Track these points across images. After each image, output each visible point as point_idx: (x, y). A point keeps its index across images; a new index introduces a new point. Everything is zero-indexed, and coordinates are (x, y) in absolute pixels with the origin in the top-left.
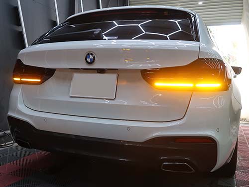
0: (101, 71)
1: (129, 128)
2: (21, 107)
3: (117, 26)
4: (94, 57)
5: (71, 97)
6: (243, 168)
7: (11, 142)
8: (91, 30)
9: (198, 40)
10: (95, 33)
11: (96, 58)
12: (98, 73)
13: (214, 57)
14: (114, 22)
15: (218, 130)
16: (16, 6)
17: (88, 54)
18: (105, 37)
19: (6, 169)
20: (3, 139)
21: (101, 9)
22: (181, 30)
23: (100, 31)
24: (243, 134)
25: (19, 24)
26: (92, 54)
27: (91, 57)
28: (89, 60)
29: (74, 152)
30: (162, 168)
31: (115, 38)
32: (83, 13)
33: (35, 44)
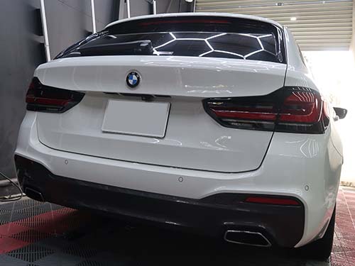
0: (148, 98)
1: (181, 178)
2: (34, 143)
3: (175, 39)
4: (138, 78)
5: (104, 132)
6: (342, 249)
7: (18, 195)
8: (137, 42)
9: (284, 62)
10: (142, 45)
11: (141, 79)
12: (143, 100)
13: (307, 86)
14: (171, 33)
15: (307, 188)
16: (38, 8)
17: (131, 74)
18: (155, 52)
19: (8, 230)
20: (7, 190)
21: (155, 15)
22: (263, 49)
23: (149, 43)
24: (345, 203)
25: (41, 33)
26: (136, 74)
27: (135, 78)
28: (131, 82)
29: (105, 210)
30: (225, 238)
31: (170, 53)
32: (129, 19)
33: (60, 57)
